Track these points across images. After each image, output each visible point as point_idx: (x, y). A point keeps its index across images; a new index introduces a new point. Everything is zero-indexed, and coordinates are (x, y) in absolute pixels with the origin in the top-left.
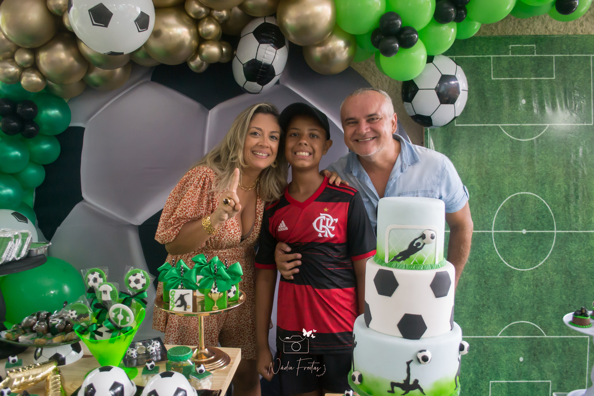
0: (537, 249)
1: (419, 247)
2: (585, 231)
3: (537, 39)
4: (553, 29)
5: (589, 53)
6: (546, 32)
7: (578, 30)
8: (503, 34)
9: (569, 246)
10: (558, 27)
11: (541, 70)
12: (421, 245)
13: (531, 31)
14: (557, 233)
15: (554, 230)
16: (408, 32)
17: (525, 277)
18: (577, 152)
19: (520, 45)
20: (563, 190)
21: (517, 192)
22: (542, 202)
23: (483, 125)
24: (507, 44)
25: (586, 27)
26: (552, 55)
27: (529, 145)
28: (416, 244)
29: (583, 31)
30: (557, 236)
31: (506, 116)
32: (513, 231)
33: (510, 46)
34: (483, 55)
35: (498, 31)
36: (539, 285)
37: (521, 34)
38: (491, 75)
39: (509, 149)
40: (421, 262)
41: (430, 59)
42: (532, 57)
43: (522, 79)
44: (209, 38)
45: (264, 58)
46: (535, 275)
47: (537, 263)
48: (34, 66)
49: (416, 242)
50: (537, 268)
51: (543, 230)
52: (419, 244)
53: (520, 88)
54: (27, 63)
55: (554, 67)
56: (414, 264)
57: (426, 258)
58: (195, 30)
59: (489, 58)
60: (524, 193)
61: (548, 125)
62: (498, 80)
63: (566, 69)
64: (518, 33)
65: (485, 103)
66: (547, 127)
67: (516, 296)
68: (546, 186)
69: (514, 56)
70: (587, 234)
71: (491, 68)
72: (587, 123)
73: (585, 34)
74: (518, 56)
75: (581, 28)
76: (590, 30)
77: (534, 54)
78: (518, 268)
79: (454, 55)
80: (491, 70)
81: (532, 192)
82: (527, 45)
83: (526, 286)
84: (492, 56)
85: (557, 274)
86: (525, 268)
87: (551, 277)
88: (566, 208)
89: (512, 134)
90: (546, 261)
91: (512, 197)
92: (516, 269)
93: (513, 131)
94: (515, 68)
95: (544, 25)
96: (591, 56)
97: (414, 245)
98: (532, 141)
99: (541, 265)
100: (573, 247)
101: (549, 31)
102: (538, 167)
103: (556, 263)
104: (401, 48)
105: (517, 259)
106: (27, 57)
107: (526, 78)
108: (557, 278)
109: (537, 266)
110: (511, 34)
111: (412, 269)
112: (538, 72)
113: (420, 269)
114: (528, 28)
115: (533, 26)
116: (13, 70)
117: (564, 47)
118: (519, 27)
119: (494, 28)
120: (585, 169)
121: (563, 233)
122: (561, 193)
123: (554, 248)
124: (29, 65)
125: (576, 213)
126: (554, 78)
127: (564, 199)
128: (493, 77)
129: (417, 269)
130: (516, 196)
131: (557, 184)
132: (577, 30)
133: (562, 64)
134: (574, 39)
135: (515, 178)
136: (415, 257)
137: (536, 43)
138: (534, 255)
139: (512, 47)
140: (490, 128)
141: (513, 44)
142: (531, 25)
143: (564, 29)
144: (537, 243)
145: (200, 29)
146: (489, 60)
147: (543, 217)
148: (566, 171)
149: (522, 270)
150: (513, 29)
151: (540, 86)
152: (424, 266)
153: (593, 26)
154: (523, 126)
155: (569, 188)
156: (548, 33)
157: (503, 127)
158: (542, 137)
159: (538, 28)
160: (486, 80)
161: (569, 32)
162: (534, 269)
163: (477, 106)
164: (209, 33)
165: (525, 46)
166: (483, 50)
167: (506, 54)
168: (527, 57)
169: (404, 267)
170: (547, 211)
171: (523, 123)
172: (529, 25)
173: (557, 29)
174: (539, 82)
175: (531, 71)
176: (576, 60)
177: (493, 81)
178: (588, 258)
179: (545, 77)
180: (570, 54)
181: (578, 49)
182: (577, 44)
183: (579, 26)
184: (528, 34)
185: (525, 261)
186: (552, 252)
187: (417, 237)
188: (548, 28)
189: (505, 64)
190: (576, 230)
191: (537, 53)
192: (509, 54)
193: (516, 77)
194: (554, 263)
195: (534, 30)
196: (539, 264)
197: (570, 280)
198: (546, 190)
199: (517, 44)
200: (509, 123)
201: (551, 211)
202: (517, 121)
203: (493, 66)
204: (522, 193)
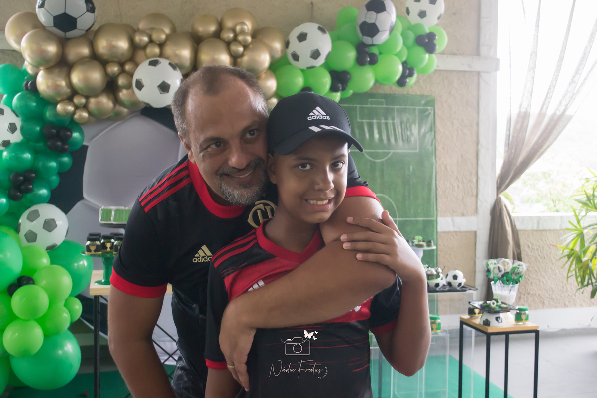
2: (415, 219)
3: (385, 96)
4: (395, 90)
5: (416, 106)
9: (406, 228)
11: (388, 116)
13: (381, 90)
14: (399, 220)
15: (397, 218)
18: (409, 169)
19: (375, 100)
20: (402, 193)
22: (389, 200)
24: (367, 98)
25: (414, 89)
26: (394, 107)
27: (381, 164)
29: (413, 92)
31: (367, 145)
34: (352, 105)
37: (376, 92)
38: (357, 118)
39: (369, 167)
43: (376, 121)
48: (85, 107)
53: (375, 127)
54: (81, 104)
55: (395, 115)
59: (356, 107)
60: (378, 194)
61: (392, 151)
62: (362, 122)
64: (374, 91)
66: (392, 153)
68: (391, 189)
69: (372, 106)
70: (417, 221)
71: (357, 113)
72: (415, 150)
74: (374, 106)
76: (417, 91)
77: (383, 106)
80: (357, 115)
81: (383, 193)
82: (379, 100)
84: (358, 106)
88: (404, 204)
89: (371, 156)
93: (371, 154)
94: (372, 114)
95: (390, 87)
96: (417, 108)
98: (382, 162)
100: (408, 229)
102: (387, 178)
106: (83, 101)
107: (379, 121)
110: (370, 92)
112: (386, 117)
114: (380, 88)
115: (383, 88)
116: (71, 108)
117: (401, 101)
120: (414, 179)
121: (402, 220)
122: (401, 195)
124: (82, 106)
125: (410, 207)
126: (395, 122)
127: (402, 198)
128: (359, 120)
131: (398, 189)
132: (409, 91)
133: (400, 113)
134: (407, 97)
135: (372, 185)
137: (384, 98)
139: (370, 101)
141: (371, 98)
146: (356, 109)
147: (390, 209)
148: (403, 181)
151: (387, 126)
153: (418, 89)
154: (377, 152)
155: (405, 191)
156: (391, 93)
158: (388, 159)
159: (386, 90)
160: (355, 122)
161: (404, 92)
166: (353, 102)
167: (366, 105)
168: (379, 107)
170: (392, 206)
171: (377, 150)
173: (397, 90)
175: (382, 116)
176: (408, 110)
177: (358, 122)
179: (390, 121)
180: (405, 106)
181: (409, 103)
182: (409, 99)
183: (410, 89)
184: (380, 92)
188: (392, 89)
189: (366, 111)
190: (410, 218)
191: (386, 105)
192: (368, 105)
195: (384, 90)
198: (391, 192)
199: (373, 98)
200: (369, 150)
201: (394, 206)
202: (374, 148)
203: (359, 112)
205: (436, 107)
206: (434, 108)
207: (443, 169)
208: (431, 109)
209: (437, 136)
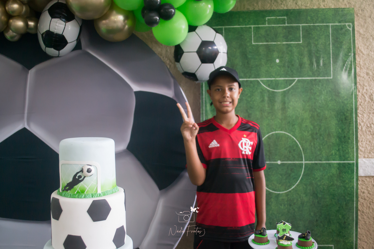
0: (290, 175)
1: (80, 179)
2: (327, 162)
3: (288, 13)
4: (301, 4)
5: (329, 23)
6: (296, 7)
7: (322, 5)
8: (263, 9)
9: (315, 173)
10: (305, 3)
11: (291, 36)
12: (83, 177)
13: (284, 6)
14: (305, 164)
15: (302, 161)
16: (167, 7)
17: (281, 198)
19: (274, 18)
20: (310, 129)
21: (273, 131)
22: (293, 139)
23: (245, 79)
24: (264, 17)
25: (327, 2)
26: (299, 25)
27: (282, 95)
28: (78, 177)
29: (325, 6)
30: (305, 166)
31: (264, 72)
32: (270, 162)
33: (267, 18)
34: (246, 25)
35: (259, 6)
36: (292, 204)
37: (277, 9)
38: (252, 40)
39: (266, 98)
40: (83, 192)
41: (192, 29)
42: (283, 26)
43: (276, 43)
44: (15, 14)
45: (55, 29)
46: (289, 196)
47: (290, 187)
49: (78, 175)
50: (290, 191)
51: (294, 161)
52: (80, 177)
53: (274, 51)
55: (301, 34)
56: (77, 193)
57: (88, 188)
58: (4, 9)
59: (250, 27)
60: (279, 132)
61: (297, 79)
62: (258, 45)
63: (310, 35)
64: (274, 7)
65: (248, 62)
66: (296, 81)
67: (274, 214)
68: (296, 126)
69: (270, 25)
70: (329, 164)
71: (251, 35)
72: (328, 77)
73: (327, 8)
74: (273, 25)
75: (324, 3)
76: (331, 5)
77: (285, 24)
78: (275, 191)
79: (223, 26)
80: (252, 37)
81: (285, 131)
82: (280, 17)
83: (281, 205)
84: (252, 26)
85: (306, 196)
86: (280, 191)
87: (301, 198)
88: (312, 144)
89: (269, 86)
90: (297, 185)
91: (269, 136)
92: (273, 192)
93: (269, 84)
94: (270, 35)
95: (295, 2)
96: (330, 24)
97: (77, 178)
98: (284, 92)
99: (293, 189)
100: (318, 174)
101: (298, 6)
102: (290, 112)
103: (305, 187)
104: (161, 20)
105: (274, 184)
107: (279, 43)
108: (306, 199)
109: (290, 190)
110: (269, 9)
111: (75, 198)
112: (289, 38)
113: (81, 198)
114: (282, 4)
115: (286, 3)
117: (309, 18)
118: (275, 3)
119: (255, 5)
120: (326, 112)
121: (310, 163)
122: (308, 132)
123: (303, 175)
125: (320, 147)
126: (301, 42)
127: (310, 136)
128: (254, 42)
129: (79, 198)
130: (272, 134)
131: (305, 125)
132: (320, 5)
133: (308, 32)
134: (317, 11)
135: (271, 121)
136: (78, 187)
137: (287, 15)
138: (287, 181)
139: (268, 19)
140: (251, 82)
141: (269, 17)
142: (284, 2)
143: (310, 4)
144: (290, 172)
145: (7, 8)
146: (250, 29)
147: (294, 150)
148: (312, 115)
149: (278, 193)
150: (271, 5)
151: (290, 48)
152: (85, 195)
153: (333, 2)
154: (277, 80)
155: (314, 127)
156: (297, 8)
157: (262, 81)
158: (291, 89)
160: (248, 44)
161: (314, 7)
162: (288, 192)
163: (241, 64)
164: (14, 11)
165: (278, 18)
166: (245, 21)
167: (263, 24)
168: (279, 26)
169: (69, 196)
170: (297, 146)
171: (277, 78)
172: (282, 2)
173: (305, 5)
174: (289, 46)
175: (283, 37)
176: (318, 28)
177: (254, 45)
178: (330, 183)
179: (294, 42)
180: (313, 24)
181: (320, 20)
182: (319, 15)
183: (322, 2)
184: (282, 9)
185: (280, 185)
186: (302, 178)
187: (79, 171)
188: (298, 4)
189: (262, 32)
190: (320, 161)
191: (288, 23)
192: (266, 24)
193: (272, 42)
194: (304, 187)
195: (287, 6)
196: (291, 187)
197: (317, 201)
198: (296, 130)
199: (272, 16)
200: (266, 77)
201: (300, 146)
202: (272, 76)
203: (254, 34)
204: (277, 132)
205: (356, 23)
206: (353, 23)
207: (367, 99)
208: (349, 26)
209: (358, 59)
